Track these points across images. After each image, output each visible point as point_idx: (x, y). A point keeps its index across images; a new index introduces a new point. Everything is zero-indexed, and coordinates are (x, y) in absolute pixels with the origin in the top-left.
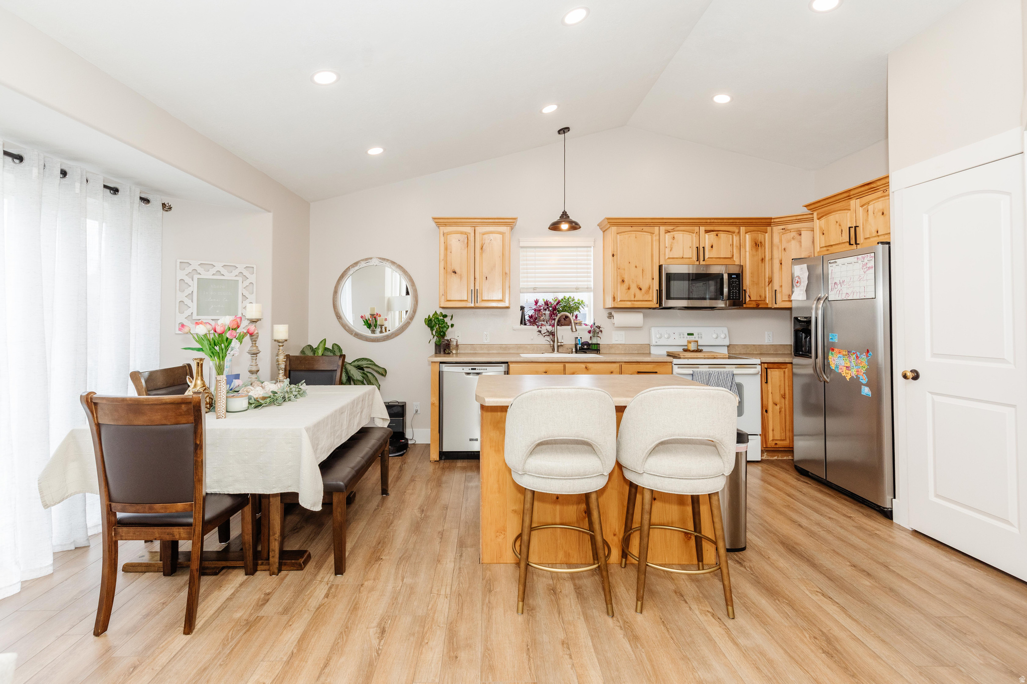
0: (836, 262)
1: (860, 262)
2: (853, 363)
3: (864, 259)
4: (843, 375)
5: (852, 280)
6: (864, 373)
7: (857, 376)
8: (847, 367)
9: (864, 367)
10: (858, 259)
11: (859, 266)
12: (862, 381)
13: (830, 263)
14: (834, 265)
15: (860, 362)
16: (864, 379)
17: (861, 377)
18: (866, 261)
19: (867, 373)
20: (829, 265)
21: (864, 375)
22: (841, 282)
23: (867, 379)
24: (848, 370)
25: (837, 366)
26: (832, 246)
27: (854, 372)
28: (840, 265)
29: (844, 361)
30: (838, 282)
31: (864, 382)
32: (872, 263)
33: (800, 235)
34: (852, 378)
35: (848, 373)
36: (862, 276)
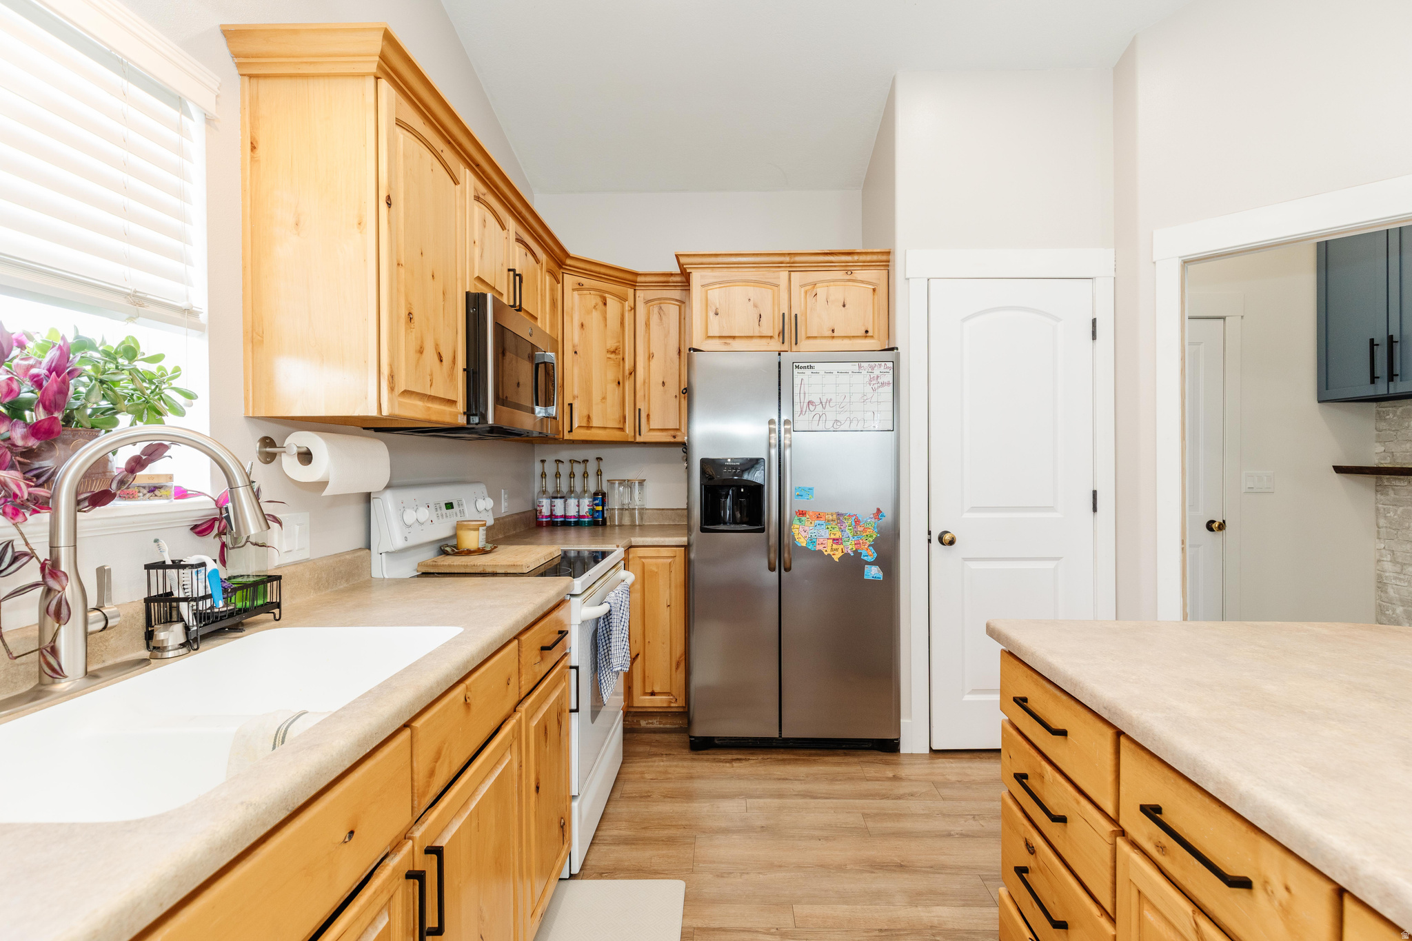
0: (811, 367)
1: (864, 372)
2: (849, 532)
3: (873, 369)
4: (826, 553)
5: (847, 399)
6: (869, 546)
7: (856, 552)
8: (834, 540)
9: (871, 536)
10: (860, 367)
11: (863, 378)
12: (865, 558)
13: (797, 367)
14: (808, 371)
15: (862, 528)
16: (869, 555)
17: (864, 552)
18: (877, 372)
19: (876, 545)
20: (796, 371)
21: (871, 548)
22: (824, 401)
23: (875, 555)
24: (837, 543)
25: (812, 541)
26: (734, 337)
27: (850, 547)
28: (822, 373)
29: (827, 531)
30: (817, 401)
31: (870, 559)
32: (888, 378)
33: (605, 304)
34: (845, 556)
35: (837, 550)
36: (869, 396)
